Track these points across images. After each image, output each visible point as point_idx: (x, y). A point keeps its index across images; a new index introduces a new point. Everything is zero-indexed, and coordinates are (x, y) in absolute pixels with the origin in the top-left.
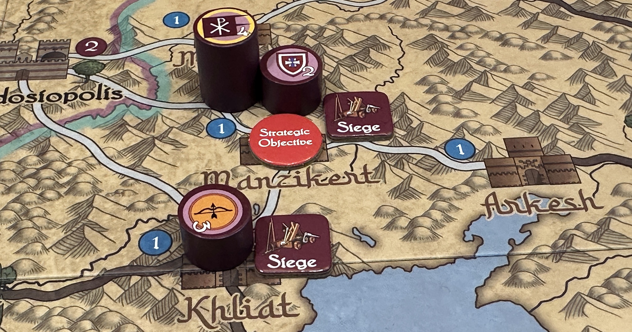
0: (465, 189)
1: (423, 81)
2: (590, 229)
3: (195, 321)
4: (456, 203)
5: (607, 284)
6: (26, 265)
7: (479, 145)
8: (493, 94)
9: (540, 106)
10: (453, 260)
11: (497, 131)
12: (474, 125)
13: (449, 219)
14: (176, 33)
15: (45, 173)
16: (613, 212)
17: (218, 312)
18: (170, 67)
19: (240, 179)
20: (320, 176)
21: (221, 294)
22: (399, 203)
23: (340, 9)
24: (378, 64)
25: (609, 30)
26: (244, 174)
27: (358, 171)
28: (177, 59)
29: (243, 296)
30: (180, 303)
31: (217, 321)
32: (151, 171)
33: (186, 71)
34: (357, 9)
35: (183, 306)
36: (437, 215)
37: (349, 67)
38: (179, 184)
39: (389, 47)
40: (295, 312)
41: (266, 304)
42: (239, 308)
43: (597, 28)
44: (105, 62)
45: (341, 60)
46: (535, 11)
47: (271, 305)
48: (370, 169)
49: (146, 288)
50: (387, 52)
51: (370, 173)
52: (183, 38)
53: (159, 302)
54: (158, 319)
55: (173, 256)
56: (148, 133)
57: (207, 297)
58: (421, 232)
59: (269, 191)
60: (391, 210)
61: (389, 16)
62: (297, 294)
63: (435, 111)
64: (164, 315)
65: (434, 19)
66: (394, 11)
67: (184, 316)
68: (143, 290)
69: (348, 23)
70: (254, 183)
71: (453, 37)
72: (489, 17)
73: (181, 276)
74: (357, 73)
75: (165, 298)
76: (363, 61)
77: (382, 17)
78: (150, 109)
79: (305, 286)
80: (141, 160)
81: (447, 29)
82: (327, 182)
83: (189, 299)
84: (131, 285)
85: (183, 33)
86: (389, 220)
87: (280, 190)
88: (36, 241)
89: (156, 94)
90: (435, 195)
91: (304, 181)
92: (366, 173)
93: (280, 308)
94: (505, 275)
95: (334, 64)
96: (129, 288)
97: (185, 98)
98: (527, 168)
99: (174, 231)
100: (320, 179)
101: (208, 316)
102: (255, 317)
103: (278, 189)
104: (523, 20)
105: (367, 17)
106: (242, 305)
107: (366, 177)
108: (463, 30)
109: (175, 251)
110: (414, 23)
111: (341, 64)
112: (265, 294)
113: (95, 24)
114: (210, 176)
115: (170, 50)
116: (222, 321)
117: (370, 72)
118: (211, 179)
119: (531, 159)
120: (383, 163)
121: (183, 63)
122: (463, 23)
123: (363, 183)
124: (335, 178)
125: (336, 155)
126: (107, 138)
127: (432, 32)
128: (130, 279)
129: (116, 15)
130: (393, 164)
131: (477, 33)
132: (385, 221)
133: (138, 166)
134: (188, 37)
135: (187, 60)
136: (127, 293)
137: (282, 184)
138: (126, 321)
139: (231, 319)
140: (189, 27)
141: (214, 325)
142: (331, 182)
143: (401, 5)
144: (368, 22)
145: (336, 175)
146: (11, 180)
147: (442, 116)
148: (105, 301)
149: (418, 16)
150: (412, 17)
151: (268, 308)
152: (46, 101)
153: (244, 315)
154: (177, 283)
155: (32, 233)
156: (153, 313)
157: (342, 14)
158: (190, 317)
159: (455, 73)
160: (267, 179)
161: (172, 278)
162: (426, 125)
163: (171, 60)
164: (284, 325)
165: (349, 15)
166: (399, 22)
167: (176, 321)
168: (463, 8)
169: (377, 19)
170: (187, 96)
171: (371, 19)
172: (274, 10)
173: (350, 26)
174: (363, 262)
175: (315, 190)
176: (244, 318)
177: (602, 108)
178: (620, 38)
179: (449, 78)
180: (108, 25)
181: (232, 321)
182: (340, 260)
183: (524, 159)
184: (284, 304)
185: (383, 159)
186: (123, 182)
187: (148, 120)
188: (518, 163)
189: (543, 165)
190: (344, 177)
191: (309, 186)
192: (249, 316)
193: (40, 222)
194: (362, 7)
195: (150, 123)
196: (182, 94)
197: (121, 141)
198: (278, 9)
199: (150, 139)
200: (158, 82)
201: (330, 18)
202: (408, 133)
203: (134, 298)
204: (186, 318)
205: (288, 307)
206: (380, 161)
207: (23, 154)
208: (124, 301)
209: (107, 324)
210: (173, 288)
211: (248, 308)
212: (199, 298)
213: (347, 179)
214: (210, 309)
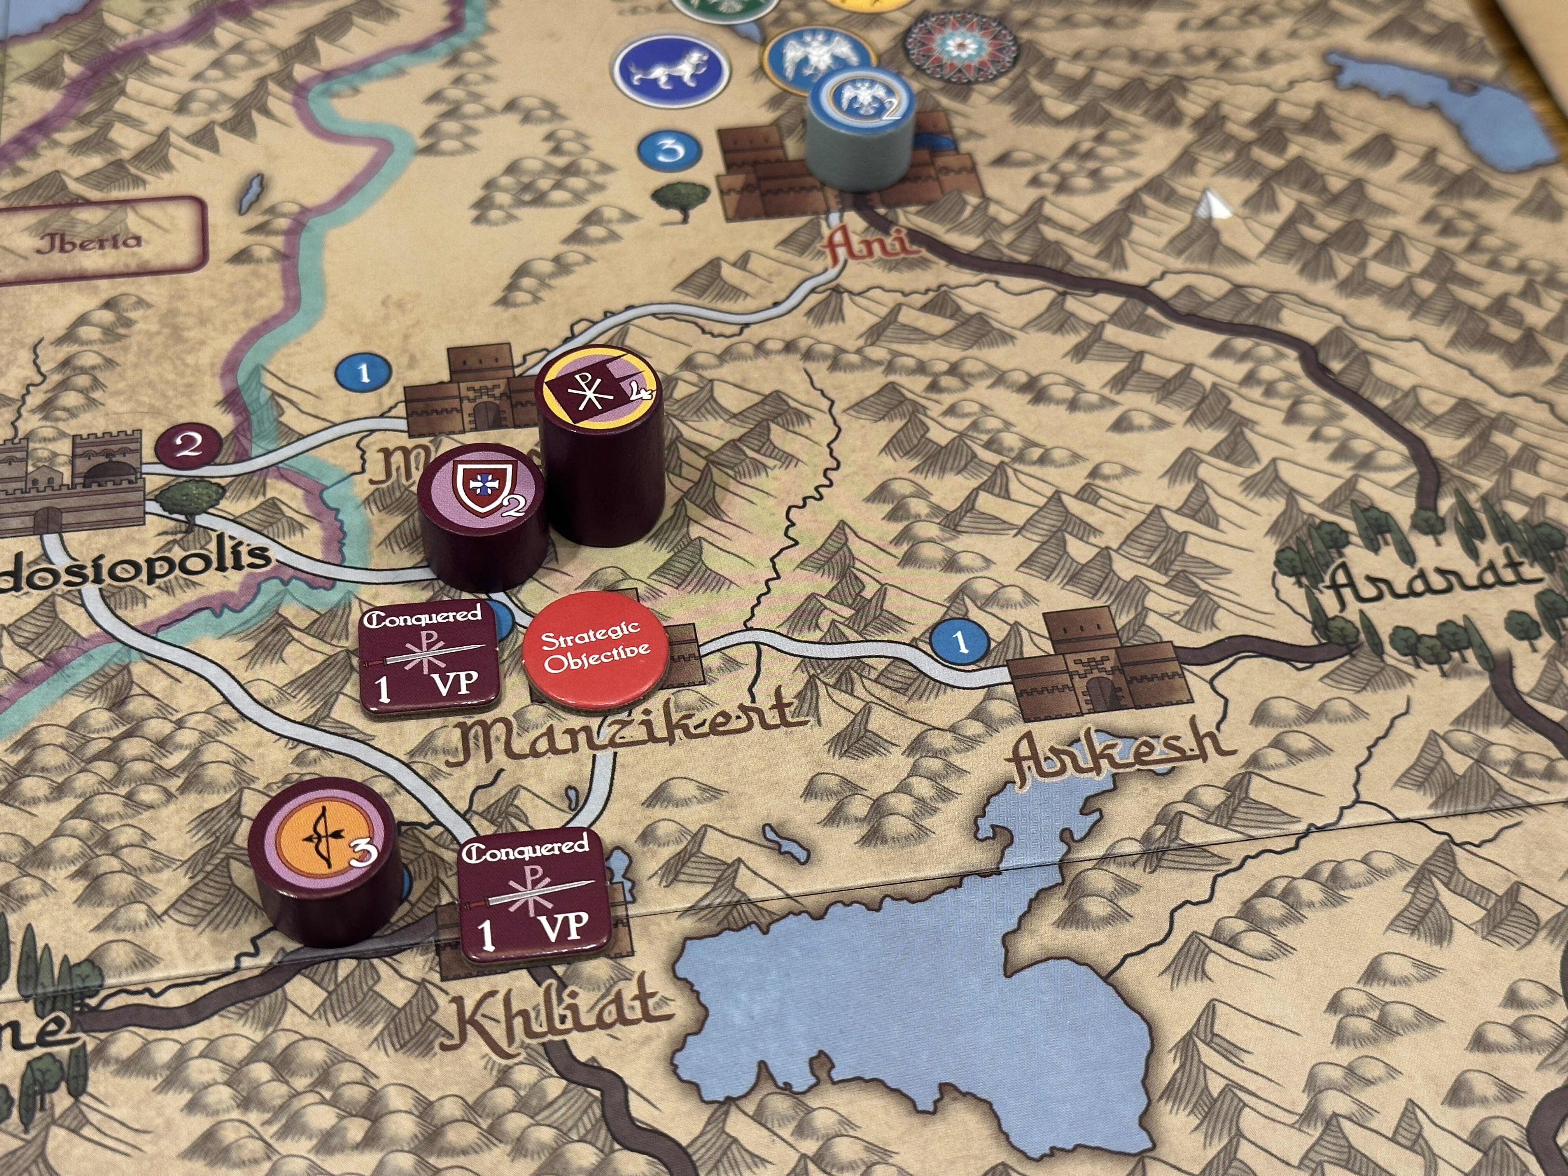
0: (974, 728)
1: (881, 493)
2: (1212, 798)
3: (475, 1046)
4: (957, 760)
5: (1247, 912)
6: (119, 954)
7: (997, 631)
8: (1018, 515)
9: (1112, 538)
10: (957, 881)
11: (1029, 598)
12: (984, 587)
13: (946, 794)
14: (366, 403)
15: (131, 748)
16: (1254, 760)
17: (518, 1022)
18: (362, 487)
19: (535, 734)
20: (690, 716)
21: (518, 984)
22: (846, 766)
23: (704, 331)
24: (788, 459)
25: (1244, 356)
26: (541, 721)
27: (765, 701)
28: (375, 468)
29: (563, 985)
30: (441, 1009)
31: (517, 1043)
32: (352, 727)
33: (398, 494)
34: (736, 329)
35: (447, 1015)
36: (923, 787)
37: (732, 468)
38: (412, 754)
39: (808, 417)
40: (665, 1011)
41: (609, 998)
42: (558, 1011)
43: (1221, 352)
44: (223, 482)
45: (712, 453)
46: (1096, 317)
47: (618, 1000)
48: (788, 695)
49: (371, 983)
50: (804, 429)
51: (789, 705)
52: (382, 416)
53: (400, 1010)
54: (402, 1047)
55: (416, 910)
56: (334, 642)
57: (492, 994)
58: (895, 825)
59: (594, 756)
60: (833, 783)
61: (804, 344)
62: (667, 971)
63: (909, 560)
64: (412, 1038)
65: (895, 347)
66: (814, 331)
67: (450, 1036)
68: (365, 988)
69: (721, 365)
70: (564, 742)
71: (934, 387)
72: (1006, 338)
73: (438, 953)
74: (747, 481)
75: (410, 1002)
76: (758, 452)
77: (789, 347)
78: (332, 587)
79: (680, 955)
80: (328, 705)
81: (921, 368)
82: (705, 729)
83: (458, 1001)
84: (340, 979)
85: (380, 403)
86: (833, 803)
87: (615, 754)
88: (132, 899)
89: (341, 551)
90: (917, 746)
91: (661, 731)
92: (780, 705)
93: (637, 1003)
94: (1056, 906)
95: (701, 463)
96: (337, 985)
97: (405, 558)
98: (1090, 677)
99: (412, 856)
100: (691, 723)
101: (498, 1033)
102: (590, 1028)
103: (610, 751)
104: (1072, 340)
105: (760, 348)
106: (564, 1005)
107: (782, 716)
108: (954, 369)
109: (420, 899)
110: (855, 358)
111: (713, 462)
112: (606, 977)
113: (190, 390)
114: (473, 731)
115: (358, 446)
116: (528, 1041)
117: (775, 479)
118: (476, 737)
119: (1098, 655)
120: (811, 684)
121: (388, 475)
122: (953, 353)
123: (776, 727)
124: (720, 720)
125: (720, 669)
126: (252, 658)
127: (892, 378)
128: (336, 968)
129: (230, 366)
130: (832, 681)
131: (982, 375)
132: (824, 807)
133: (323, 719)
134: (393, 413)
135: (398, 469)
136: (334, 997)
137: (618, 740)
138: (338, 1057)
139: (543, 1035)
140: (392, 387)
141: (511, 1051)
142: (714, 729)
143: (828, 317)
144: (761, 361)
145: (723, 714)
146: (61, 768)
147: (923, 570)
148: (291, 1019)
149: (861, 342)
150: (851, 345)
151: (613, 1008)
152: (108, 581)
153: (569, 1024)
154: (431, 969)
155: (121, 884)
156: (390, 1035)
157: (706, 343)
158: (463, 1037)
159: (943, 470)
160: (587, 729)
161: (420, 959)
162: (891, 592)
163: (363, 470)
164: (648, 1039)
165: (720, 344)
166: (824, 356)
167: (437, 1048)
168: (952, 317)
169: (779, 352)
170: (406, 553)
171: (767, 353)
172: (566, 341)
173: (728, 371)
174: (788, 896)
175: (683, 747)
176: (568, 1031)
177: (1232, 535)
178: (1267, 373)
179: (930, 482)
180: (214, 390)
181: (545, 1039)
182: (744, 894)
183: (1084, 657)
184: (643, 996)
185: (812, 672)
186: (298, 757)
187: (332, 613)
188: (1073, 667)
189: (1120, 668)
190: (738, 717)
191: (671, 739)
192: (579, 1027)
193: (136, 857)
194: (747, 325)
195: (337, 619)
196: (396, 548)
197: (281, 664)
198: (573, 336)
199: (342, 656)
200: (341, 522)
201: (682, 353)
202: (858, 612)
203: (349, 1007)
204: (456, 1041)
205: (651, 1002)
206: (805, 676)
207: (76, 706)
208: (330, 1016)
209: (301, 1066)
210: (424, 980)
211: (574, 1008)
212: (478, 996)
213: (743, 723)
214: (502, 1017)
